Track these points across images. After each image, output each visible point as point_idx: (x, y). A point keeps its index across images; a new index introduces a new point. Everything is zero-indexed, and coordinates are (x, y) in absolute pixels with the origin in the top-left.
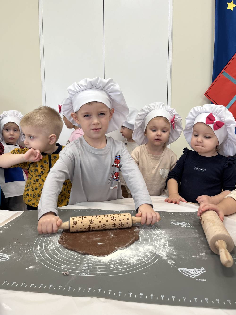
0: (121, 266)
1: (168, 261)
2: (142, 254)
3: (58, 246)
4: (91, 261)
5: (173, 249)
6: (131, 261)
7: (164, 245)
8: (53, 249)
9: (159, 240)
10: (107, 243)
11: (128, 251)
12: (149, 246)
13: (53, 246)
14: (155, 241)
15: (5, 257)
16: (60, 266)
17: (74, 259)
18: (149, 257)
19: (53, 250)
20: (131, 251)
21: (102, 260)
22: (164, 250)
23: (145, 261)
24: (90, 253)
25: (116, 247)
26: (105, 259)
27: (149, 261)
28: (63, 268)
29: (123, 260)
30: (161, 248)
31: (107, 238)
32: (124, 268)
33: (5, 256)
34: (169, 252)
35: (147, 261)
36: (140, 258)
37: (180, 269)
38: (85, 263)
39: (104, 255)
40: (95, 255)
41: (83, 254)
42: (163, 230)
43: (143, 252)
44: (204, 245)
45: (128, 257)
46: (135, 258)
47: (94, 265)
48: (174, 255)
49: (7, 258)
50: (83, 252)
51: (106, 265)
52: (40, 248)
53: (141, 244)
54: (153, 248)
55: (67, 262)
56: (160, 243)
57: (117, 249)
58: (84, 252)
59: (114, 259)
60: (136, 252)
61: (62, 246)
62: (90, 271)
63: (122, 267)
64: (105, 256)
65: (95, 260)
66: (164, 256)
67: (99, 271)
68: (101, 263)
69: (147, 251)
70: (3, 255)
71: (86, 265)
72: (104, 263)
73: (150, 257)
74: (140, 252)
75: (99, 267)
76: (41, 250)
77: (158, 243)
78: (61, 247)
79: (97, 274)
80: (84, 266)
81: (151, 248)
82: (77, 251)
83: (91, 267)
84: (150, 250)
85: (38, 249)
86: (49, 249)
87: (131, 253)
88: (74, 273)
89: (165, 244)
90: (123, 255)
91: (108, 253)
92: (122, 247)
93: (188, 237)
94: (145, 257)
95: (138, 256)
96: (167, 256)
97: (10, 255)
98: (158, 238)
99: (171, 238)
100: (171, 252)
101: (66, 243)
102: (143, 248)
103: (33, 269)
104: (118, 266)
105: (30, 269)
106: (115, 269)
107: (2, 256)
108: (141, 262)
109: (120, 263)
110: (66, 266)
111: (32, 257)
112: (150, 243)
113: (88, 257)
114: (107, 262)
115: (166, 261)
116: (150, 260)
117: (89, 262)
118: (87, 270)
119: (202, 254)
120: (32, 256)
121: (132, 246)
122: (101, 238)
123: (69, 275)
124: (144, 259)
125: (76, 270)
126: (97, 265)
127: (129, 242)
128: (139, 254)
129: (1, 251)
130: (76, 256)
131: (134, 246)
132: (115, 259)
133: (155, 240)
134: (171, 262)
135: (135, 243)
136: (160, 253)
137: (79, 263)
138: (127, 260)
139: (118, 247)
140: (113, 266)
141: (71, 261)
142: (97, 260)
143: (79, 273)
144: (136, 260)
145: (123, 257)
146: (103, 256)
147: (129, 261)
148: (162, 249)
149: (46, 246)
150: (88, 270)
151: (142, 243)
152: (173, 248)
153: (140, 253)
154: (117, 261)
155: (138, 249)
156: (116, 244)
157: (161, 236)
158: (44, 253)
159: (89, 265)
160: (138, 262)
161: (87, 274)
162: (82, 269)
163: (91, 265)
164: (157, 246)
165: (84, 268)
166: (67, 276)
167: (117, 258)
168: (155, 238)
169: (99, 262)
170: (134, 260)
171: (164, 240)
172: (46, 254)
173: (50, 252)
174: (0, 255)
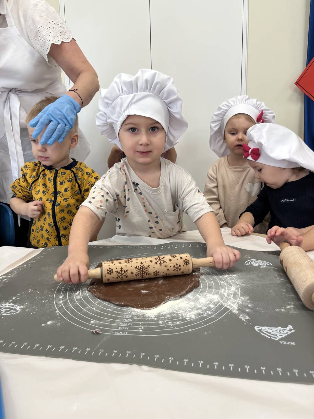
0: (173, 322)
1: (240, 316)
2: (203, 306)
3: (87, 294)
4: (132, 315)
5: (247, 300)
6: (188, 316)
7: (235, 295)
9: (228, 287)
10: (155, 291)
11: (183, 302)
12: (213, 296)
13: (81, 294)
14: (222, 289)
15: (15, 309)
16: (89, 321)
17: (108, 312)
18: (213, 311)
19: (80, 300)
20: (188, 302)
21: (147, 313)
22: (235, 301)
23: (207, 316)
24: (130, 304)
25: (167, 296)
26: (151, 313)
27: (213, 316)
28: (92, 324)
29: (176, 314)
30: (230, 299)
31: (154, 285)
32: (177, 326)
33: (15, 308)
34: (242, 303)
35: (211, 315)
36: (199, 311)
37: (257, 328)
38: (124, 318)
39: (150, 308)
40: (138, 308)
41: (120, 306)
42: (234, 274)
43: (205, 303)
44: (292, 294)
45: (184, 310)
46: (194, 312)
47: (136, 320)
48: (249, 308)
49: (18, 311)
51: (153, 320)
52: (63, 297)
53: (202, 292)
55: (99, 316)
56: (229, 291)
57: (168, 299)
58: (122, 304)
59: (164, 312)
60: (194, 303)
61: (92, 294)
62: (130, 328)
63: (174, 324)
65: (137, 313)
66: (234, 309)
67: (142, 329)
68: (145, 318)
69: (211, 302)
70: (13, 306)
71: (124, 321)
72: (150, 319)
74: (200, 303)
75: (142, 324)
76: (64, 299)
77: (226, 291)
78: (90, 296)
79: (139, 333)
80: (122, 322)
81: (216, 298)
82: (112, 302)
83: (131, 323)
84: (215, 301)
85: (60, 299)
86: (75, 299)
87: (188, 305)
88: (107, 331)
89: (236, 292)
90: (177, 308)
91: (155, 305)
92: (175, 296)
93: (269, 282)
94: (207, 311)
95: (197, 309)
96: (239, 309)
97: (22, 307)
98: (226, 284)
99: (245, 285)
100: (244, 304)
101: (97, 291)
102: (205, 298)
103: (51, 325)
104: (169, 323)
105: (48, 325)
106: (165, 326)
107: (11, 307)
108: (200, 318)
109: (172, 318)
110: (97, 322)
112: (214, 291)
113: (127, 309)
114: (153, 317)
115: (237, 316)
116: (215, 315)
118: (125, 327)
119: (288, 307)
120: (51, 308)
121: (189, 296)
122: (146, 285)
123: (100, 333)
124: (206, 313)
125: (110, 327)
126: (139, 321)
127: (185, 290)
129: (11, 301)
130: (111, 308)
131: (192, 295)
132: (165, 313)
133: (222, 287)
134: (244, 318)
135: (194, 292)
136: (229, 305)
137: (114, 318)
138: (182, 315)
139: (170, 297)
140: (162, 322)
141: (104, 315)
142: (141, 315)
143: (114, 331)
144: (194, 315)
145: (176, 310)
147: (184, 315)
148: (232, 300)
149: (70, 295)
150: (127, 327)
151: (204, 291)
152: (247, 298)
153: (200, 305)
154: (168, 315)
155: (197, 299)
156: (167, 293)
157: (231, 282)
158: (68, 303)
159: (128, 321)
160: (197, 317)
161: (126, 333)
162: (120, 326)
163: (132, 321)
164: (224, 296)
165: (121, 325)
166: (97, 335)
167: (167, 311)
168: (222, 284)
169: (143, 317)
170: (192, 314)
171: (235, 287)
172: (70, 306)
173: (76, 303)
174: (9, 307)
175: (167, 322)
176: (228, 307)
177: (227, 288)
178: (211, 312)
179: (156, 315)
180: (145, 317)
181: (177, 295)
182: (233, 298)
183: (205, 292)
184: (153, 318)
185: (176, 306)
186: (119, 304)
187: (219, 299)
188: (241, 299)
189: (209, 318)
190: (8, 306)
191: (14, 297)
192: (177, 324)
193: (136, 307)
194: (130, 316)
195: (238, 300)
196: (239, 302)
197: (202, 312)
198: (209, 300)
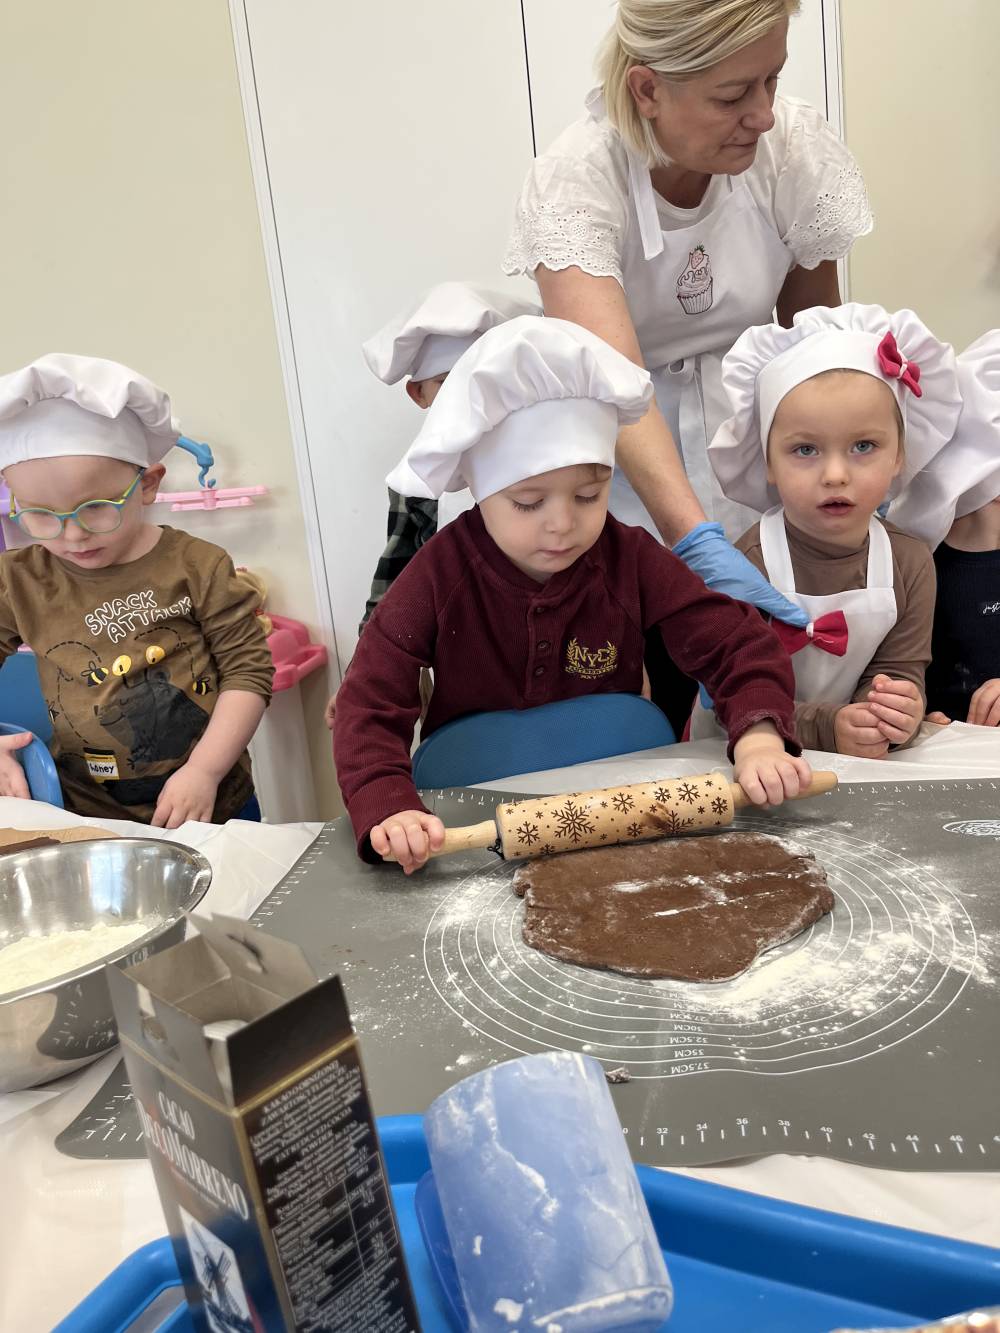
0: (820, 1026)
2: (884, 970)
3: (525, 961)
4: (692, 1014)
6: (855, 1006)
7: (959, 928)
8: (511, 977)
9: (926, 905)
11: (819, 963)
12: (896, 936)
13: (505, 964)
14: (915, 913)
17: (615, 1010)
18: (918, 983)
19: (514, 982)
20: (832, 963)
22: (969, 947)
23: (909, 1002)
27: (927, 1000)
29: (817, 1001)
32: (839, 1038)
35: (920, 998)
36: (880, 987)
38: (673, 1023)
42: (925, 863)
43: (884, 961)
45: (833, 988)
46: (864, 991)
47: (711, 1028)
51: (759, 1029)
52: (459, 977)
53: (861, 926)
55: (599, 1028)
56: (938, 919)
60: (853, 963)
63: (827, 1034)
65: (705, 1009)
66: (980, 973)
68: (732, 1021)
69: (900, 954)
72: (747, 1023)
73: (921, 982)
74: (872, 964)
75: (735, 1041)
76: (463, 984)
77: (929, 918)
79: (739, 1064)
80: (674, 1036)
81: (906, 940)
84: (910, 952)
85: (451, 984)
86: (497, 981)
87: (836, 971)
88: (646, 1070)
89: (959, 920)
90: (807, 981)
94: (901, 985)
95: (871, 982)
96: (992, 973)
98: (917, 897)
99: (974, 895)
102: (877, 947)
104: (812, 1030)
105: (463, 1068)
106: (804, 1041)
108: (893, 1008)
109: (814, 1014)
110: (599, 1047)
111: (444, 1016)
112: (894, 923)
114: (755, 1017)
115: (996, 993)
116: (930, 996)
117: (686, 1020)
123: (630, 1079)
125: (648, 1055)
126: (721, 1030)
127: (799, 916)
128: (870, 972)
132: (782, 1001)
133: (912, 907)
136: (959, 963)
137: (644, 1026)
138: (835, 1003)
140: (790, 1030)
141: (610, 1024)
143: (667, 1068)
144: (870, 1000)
145: (812, 988)
147: (841, 1004)
148: (957, 945)
149: (477, 969)
151: (863, 922)
153: (873, 968)
154: (795, 1007)
155: (855, 954)
157: (929, 889)
158: (482, 996)
160: (884, 1008)
163: (699, 1030)
164: (930, 934)
166: (623, 1085)
167: (788, 993)
168: (905, 899)
170: (863, 1000)
171: (949, 904)
172: (494, 1004)
173: (505, 992)
175: (806, 1028)
176: (958, 968)
177: (924, 908)
178: (916, 987)
179: (760, 1009)
182: (957, 937)
183: (869, 927)
184: (758, 1022)
185: (805, 978)
187: (920, 945)
188: (984, 941)
189: (919, 1005)
192: (837, 1033)
194: (688, 1017)
195: (976, 943)
196: (982, 949)
197: (888, 988)
198: (892, 951)
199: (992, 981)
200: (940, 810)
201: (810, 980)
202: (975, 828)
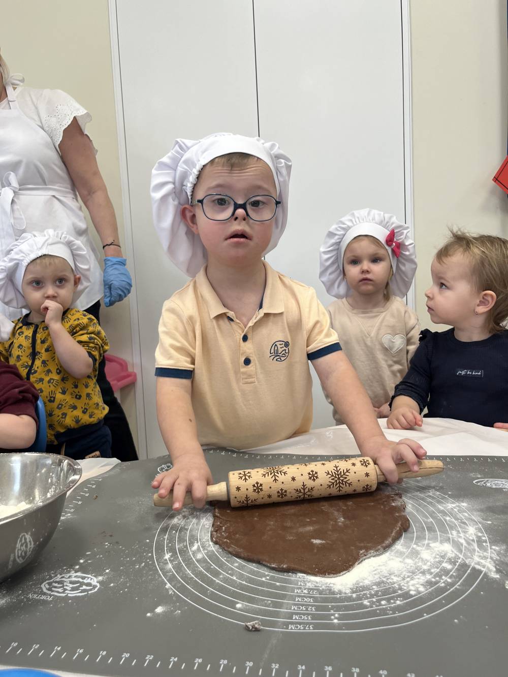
0: (388, 600)
1: (505, 583)
2: (432, 566)
3: (213, 549)
4: (309, 589)
5: (506, 551)
6: (412, 588)
7: (480, 542)
8: (204, 557)
9: (460, 526)
10: (337, 540)
11: (393, 559)
12: (441, 545)
13: (202, 549)
14: (454, 531)
15: (89, 584)
16: (233, 605)
17: (262, 584)
18: (452, 575)
19: (204, 561)
20: (401, 560)
21: (334, 584)
22: (485, 554)
23: (445, 587)
24: (299, 568)
25: (361, 550)
26: (343, 583)
27: (457, 586)
28: (240, 609)
29: (388, 583)
31: (330, 527)
32: (399, 608)
33: (89, 581)
35: (452, 585)
36: (428, 577)
38: (296, 596)
39: (336, 573)
40: (315, 574)
41: (279, 571)
42: (463, 502)
43: (432, 560)
45: (400, 576)
46: (419, 579)
47: (319, 599)
49: (95, 587)
50: (281, 567)
51: (350, 599)
52: (171, 556)
53: (418, 538)
54: (454, 550)
55: (249, 592)
56: (467, 536)
57: (365, 555)
58: (284, 566)
59: (365, 581)
60: (413, 560)
61: (223, 549)
62: (314, 617)
63: (392, 605)
64: (340, 575)
65: (318, 585)
66: (490, 571)
67: (336, 618)
68: (334, 593)
69: (443, 557)
70: (83, 578)
71: (298, 601)
72: (343, 595)
73: (454, 574)
74: (425, 562)
75: (333, 608)
76: (173, 560)
77: (462, 535)
78: (220, 552)
79: (332, 626)
80: (295, 605)
81: (447, 548)
82: (264, 563)
83: (312, 606)
84: (449, 555)
85: (166, 560)
86: (194, 560)
87: (403, 565)
88: (273, 624)
89: (480, 537)
90: (385, 571)
91: (345, 567)
92: (377, 549)
94: (442, 576)
95: (423, 573)
96: (498, 571)
98: (456, 522)
99: (490, 522)
100: (504, 560)
101: (231, 543)
102: (428, 551)
103: (164, 614)
104: (383, 602)
105: (158, 615)
106: (376, 610)
107: (80, 580)
108: (435, 590)
109: (385, 592)
110: (246, 606)
111: (156, 580)
112: (440, 537)
113: (296, 577)
114: (348, 591)
115: (499, 584)
116: (459, 583)
117: (304, 593)
118: (304, 614)
121: (399, 546)
122: (316, 527)
123: (262, 629)
125: (276, 614)
126: (326, 600)
127: (390, 537)
128: (423, 566)
129: (77, 567)
130: (265, 576)
131: (405, 546)
132: (367, 582)
133: (452, 528)
135: (404, 538)
136: (478, 563)
137: (279, 596)
138: (399, 585)
139: (367, 551)
140: (369, 602)
141: (257, 592)
142: (323, 587)
143: (286, 625)
144: (422, 585)
145: (385, 575)
146: (335, 576)
148: (478, 552)
149: (183, 552)
150: (308, 614)
151: (422, 536)
152: (504, 547)
153: (425, 564)
154: (374, 587)
155: (415, 554)
156: (360, 543)
157: (463, 517)
158: (183, 569)
159: (306, 602)
160: (430, 590)
161: (309, 627)
162: (293, 614)
163: (312, 601)
164: (462, 544)
165: (294, 609)
166: (256, 632)
167: (371, 578)
168: (448, 522)
169: (329, 593)
170: (417, 584)
171: (474, 527)
172: (189, 573)
173: (197, 567)
174: (77, 579)
175: (379, 601)
176: (478, 567)
177: (459, 529)
178: (450, 578)
179: (352, 587)
180: (334, 591)
181: (379, 547)
182: (478, 548)
183: (425, 539)
184: (350, 595)
185: (383, 568)
186: (279, 568)
187: (455, 552)
188: (495, 550)
189: (452, 589)
190: (75, 577)
191: (81, 559)
192: (399, 606)
193: (309, 572)
194: (306, 591)
195: (489, 551)
196: (493, 555)
197: (433, 578)
198: (438, 555)
199: (498, 576)
200: (472, 472)
201: (386, 570)
202: (492, 483)
